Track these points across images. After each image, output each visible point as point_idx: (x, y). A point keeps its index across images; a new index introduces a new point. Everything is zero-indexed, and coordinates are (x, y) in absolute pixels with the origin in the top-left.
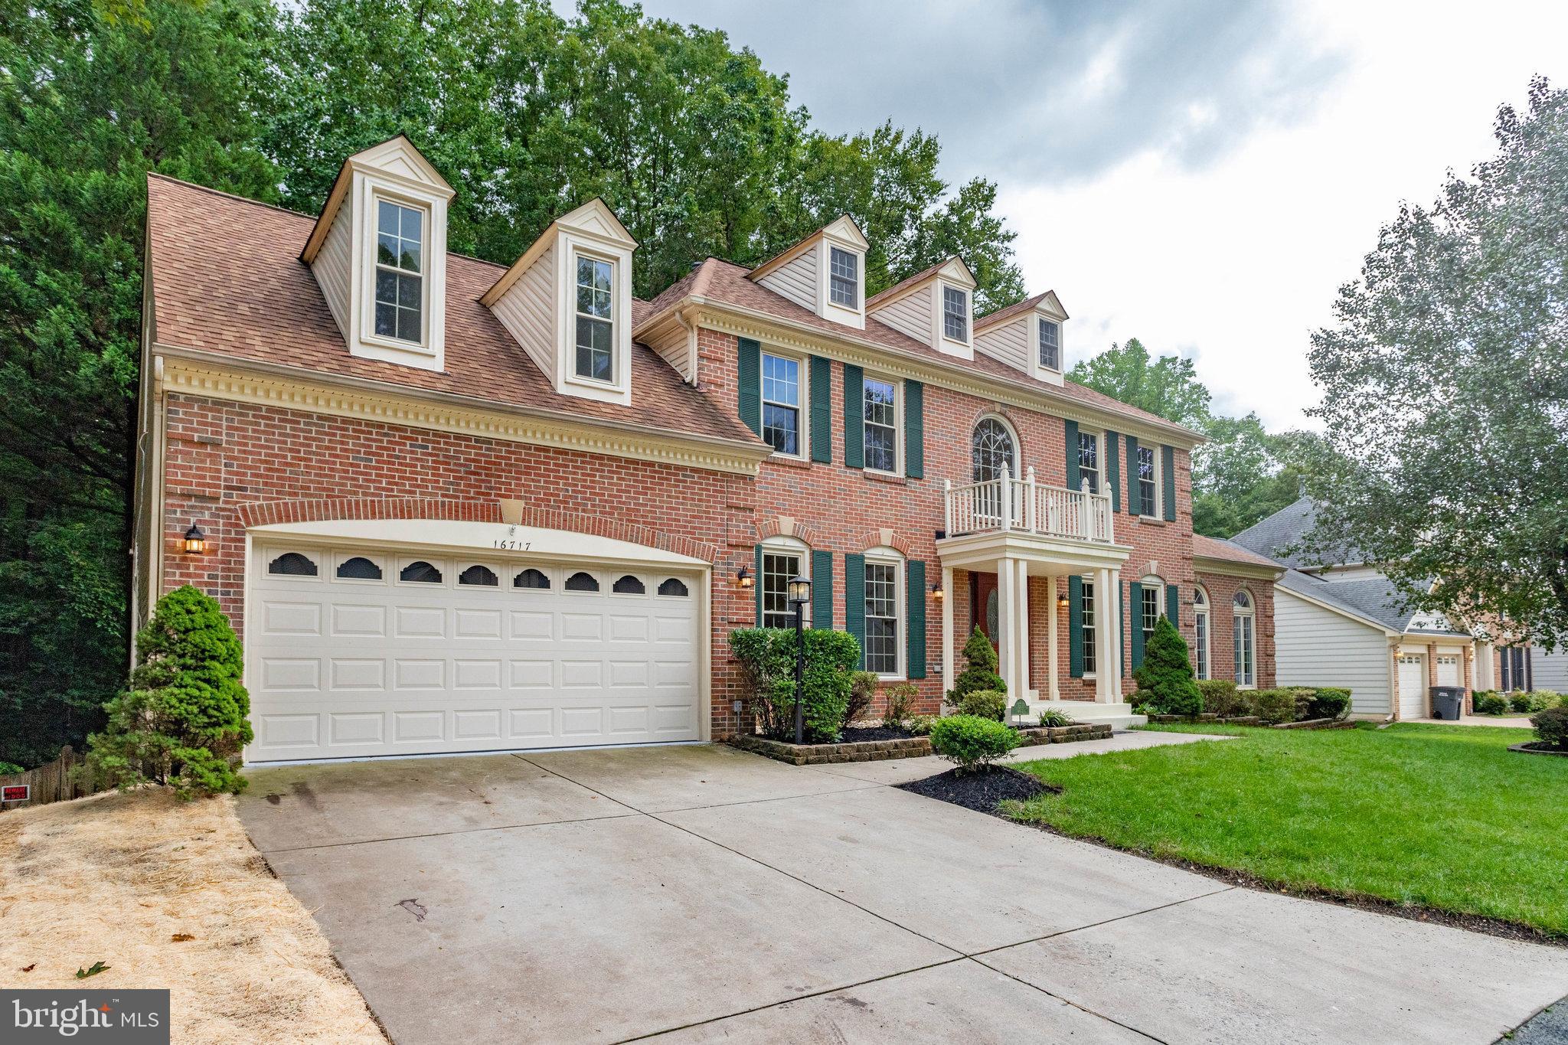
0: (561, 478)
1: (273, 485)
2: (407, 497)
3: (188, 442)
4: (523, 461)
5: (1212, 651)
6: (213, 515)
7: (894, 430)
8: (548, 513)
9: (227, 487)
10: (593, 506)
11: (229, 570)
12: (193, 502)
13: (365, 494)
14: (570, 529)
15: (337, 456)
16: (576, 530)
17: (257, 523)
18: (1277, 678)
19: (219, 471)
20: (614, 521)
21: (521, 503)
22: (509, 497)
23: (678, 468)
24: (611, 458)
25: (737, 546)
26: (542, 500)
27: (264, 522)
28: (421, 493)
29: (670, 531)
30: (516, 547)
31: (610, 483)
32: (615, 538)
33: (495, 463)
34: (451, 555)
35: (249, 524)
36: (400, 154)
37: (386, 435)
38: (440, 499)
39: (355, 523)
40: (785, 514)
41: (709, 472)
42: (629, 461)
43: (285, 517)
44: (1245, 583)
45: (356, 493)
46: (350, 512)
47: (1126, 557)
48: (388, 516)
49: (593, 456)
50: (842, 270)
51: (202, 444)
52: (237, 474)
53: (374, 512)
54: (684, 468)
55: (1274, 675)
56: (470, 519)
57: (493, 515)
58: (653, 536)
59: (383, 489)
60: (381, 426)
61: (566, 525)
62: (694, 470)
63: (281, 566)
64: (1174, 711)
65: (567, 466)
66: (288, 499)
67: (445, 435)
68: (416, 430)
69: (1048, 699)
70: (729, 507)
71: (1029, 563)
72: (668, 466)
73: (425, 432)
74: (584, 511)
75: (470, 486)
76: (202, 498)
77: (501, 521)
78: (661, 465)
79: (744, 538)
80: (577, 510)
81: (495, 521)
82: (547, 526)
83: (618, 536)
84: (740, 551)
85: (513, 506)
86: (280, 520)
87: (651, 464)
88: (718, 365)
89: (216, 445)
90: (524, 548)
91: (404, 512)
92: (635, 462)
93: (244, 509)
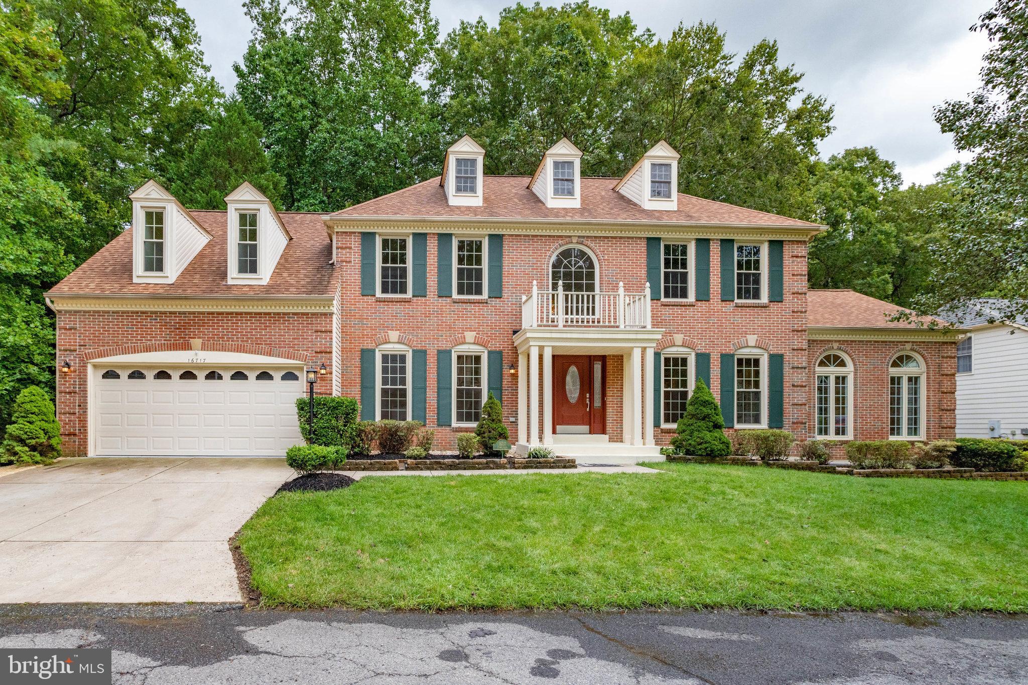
0: (221, 326)
1: (96, 343)
2: (149, 342)
3: (66, 329)
4: (201, 320)
5: (855, 407)
6: (74, 357)
7: (481, 269)
8: (214, 344)
9: (80, 346)
10: (237, 338)
11: (81, 378)
12: (68, 352)
13: (131, 343)
14: (225, 351)
15: (120, 328)
16: (229, 351)
17: (90, 359)
18: (957, 431)
19: (76, 339)
20: (248, 345)
21: (201, 340)
22: (195, 338)
23: (284, 314)
24: (246, 313)
25: (321, 352)
26: (211, 338)
27: (93, 358)
28: (155, 340)
29: (279, 347)
30: (199, 361)
31: (245, 326)
32: (249, 353)
33: (188, 323)
34: (175, 367)
35: (87, 359)
36: (153, 187)
37: (139, 316)
38: (163, 342)
39: (127, 355)
40: (393, 330)
41: (303, 314)
42: (256, 314)
43: (101, 355)
44: (908, 346)
45: (128, 343)
46: (125, 351)
47: (660, 337)
48: (141, 352)
49: (237, 313)
50: (466, 172)
51: (70, 329)
52: (83, 340)
53: (135, 351)
54: (289, 314)
55: (954, 428)
56: (177, 350)
57: (187, 347)
58: (271, 351)
59: (139, 340)
60: (137, 312)
61: (224, 349)
62: (294, 314)
63: (107, 376)
64: (688, 452)
65: (223, 320)
66: (101, 348)
67: (165, 313)
68: (152, 312)
69: (622, 441)
70: (317, 331)
71: (553, 347)
72: (279, 314)
73: (156, 313)
74: (232, 341)
75: (177, 335)
76: (70, 351)
77: (191, 349)
78: (274, 314)
79: (325, 347)
80: (229, 341)
81: (188, 350)
82: (214, 350)
83: (251, 352)
84: (323, 355)
85: (197, 342)
86: (99, 357)
87: (269, 314)
88: (348, 250)
89: (75, 329)
90: (202, 362)
91: (148, 349)
92: (260, 314)
93: (85, 354)
